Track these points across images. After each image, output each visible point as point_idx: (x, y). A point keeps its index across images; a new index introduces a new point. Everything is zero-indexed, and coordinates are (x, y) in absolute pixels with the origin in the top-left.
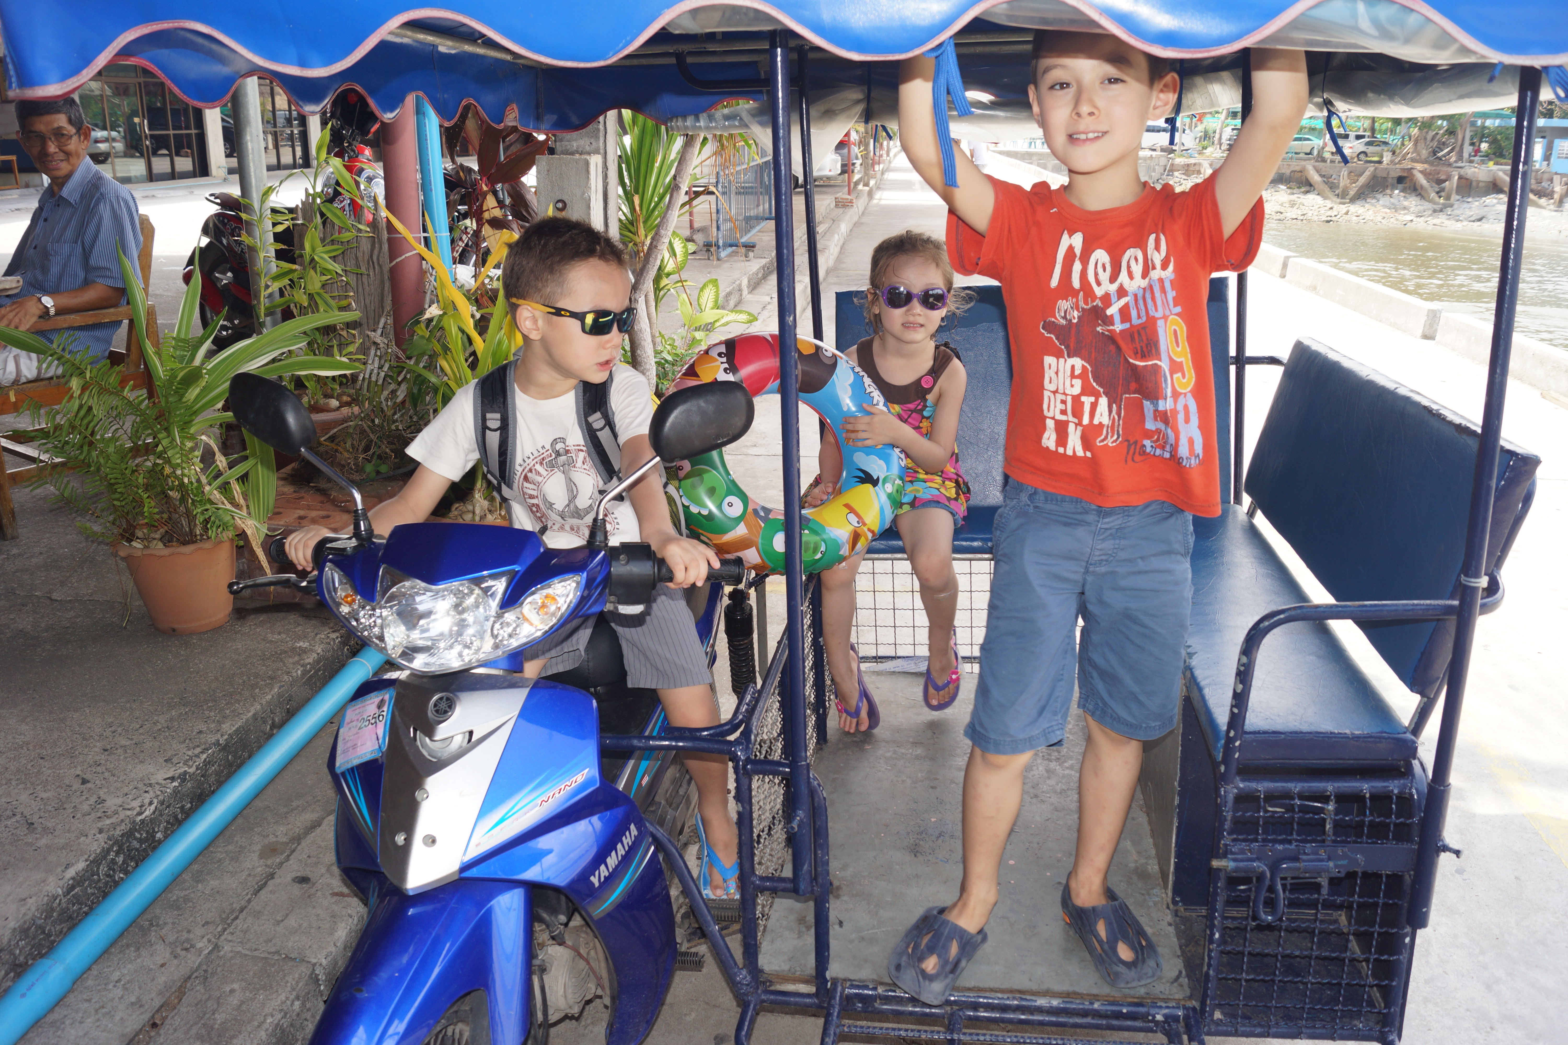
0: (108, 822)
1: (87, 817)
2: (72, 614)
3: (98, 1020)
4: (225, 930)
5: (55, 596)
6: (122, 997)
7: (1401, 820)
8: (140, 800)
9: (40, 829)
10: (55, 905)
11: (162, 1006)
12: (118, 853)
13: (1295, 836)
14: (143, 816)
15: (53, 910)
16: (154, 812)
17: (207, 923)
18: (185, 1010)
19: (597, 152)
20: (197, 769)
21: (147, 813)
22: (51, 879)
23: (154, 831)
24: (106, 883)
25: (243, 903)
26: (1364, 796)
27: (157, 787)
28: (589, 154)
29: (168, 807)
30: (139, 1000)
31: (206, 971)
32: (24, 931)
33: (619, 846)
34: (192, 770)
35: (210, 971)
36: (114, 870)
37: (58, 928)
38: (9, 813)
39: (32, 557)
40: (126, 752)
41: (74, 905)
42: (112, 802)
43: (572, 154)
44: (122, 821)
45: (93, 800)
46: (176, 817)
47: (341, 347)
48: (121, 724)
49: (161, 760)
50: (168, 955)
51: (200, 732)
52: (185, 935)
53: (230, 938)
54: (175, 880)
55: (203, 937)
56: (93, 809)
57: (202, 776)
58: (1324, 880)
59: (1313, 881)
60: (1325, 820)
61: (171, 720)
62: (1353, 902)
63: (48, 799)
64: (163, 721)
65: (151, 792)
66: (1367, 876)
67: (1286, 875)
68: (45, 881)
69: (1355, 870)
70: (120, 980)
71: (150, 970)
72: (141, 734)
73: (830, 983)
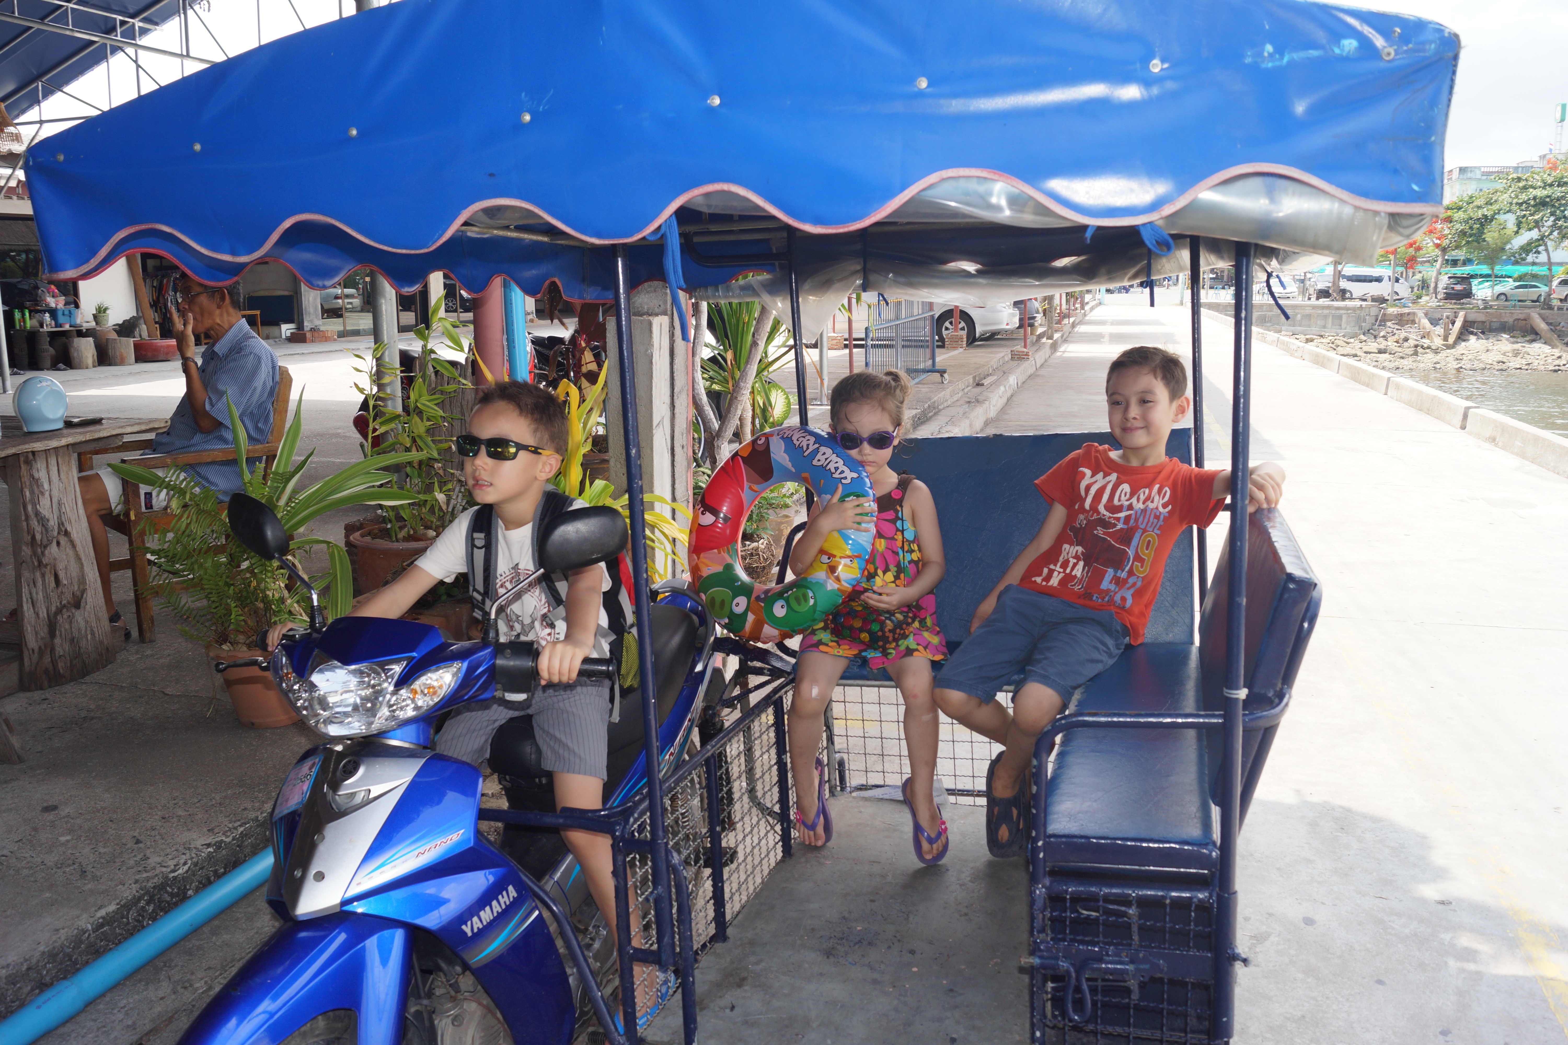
0: (145, 875)
1: (129, 871)
2: (177, 706)
3: (97, 1036)
4: (221, 974)
5: (168, 691)
6: (121, 1021)
7: (1201, 928)
8: (176, 860)
9: (90, 877)
10: (84, 938)
11: (151, 1031)
12: (148, 903)
13: (1101, 938)
14: (176, 874)
15: (81, 942)
16: (187, 872)
17: (209, 968)
18: (166, 1035)
19: (664, 313)
20: (233, 839)
21: (180, 871)
22: (85, 916)
23: (185, 886)
24: (135, 927)
25: (243, 955)
26: (1165, 903)
27: (194, 851)
28: (657, 315)
29: (202, 868)
30: (134, 1023)
31: (193, 1006)
32: (52, 955)
33: (494, 903)
34: (228, 840)
36: (143, 917)
37: (84, 958)
38: (70, 862)
39: (161, 658)
40: (179, 821)
41: (102, 941)
42: (154, 860)
43: (641, 315)
44: (156, 875)
45: (139, 857)
46: (209, 879)
48: (184, 798)
49: (205, 829)
50: (169, 991)
51: (245, 809)
52: (189, 976)
54: (195, 931)
55: (202, 979)
56: (137, 864)
57: (238, 846)
58: (1133, 984)
59: (1122, 984)
60: (1130, 924)
61: (225, 797)
62: (1163, 1009)
63: (104, 853)
64: (218, 798)
65: (188, 855)
66: (1172, 982)
67: (1094, 976)
68: (78, 917)
69: (1159, 975)
70: (125, 1007)
71: (152, 1001)
72: (198, 808)
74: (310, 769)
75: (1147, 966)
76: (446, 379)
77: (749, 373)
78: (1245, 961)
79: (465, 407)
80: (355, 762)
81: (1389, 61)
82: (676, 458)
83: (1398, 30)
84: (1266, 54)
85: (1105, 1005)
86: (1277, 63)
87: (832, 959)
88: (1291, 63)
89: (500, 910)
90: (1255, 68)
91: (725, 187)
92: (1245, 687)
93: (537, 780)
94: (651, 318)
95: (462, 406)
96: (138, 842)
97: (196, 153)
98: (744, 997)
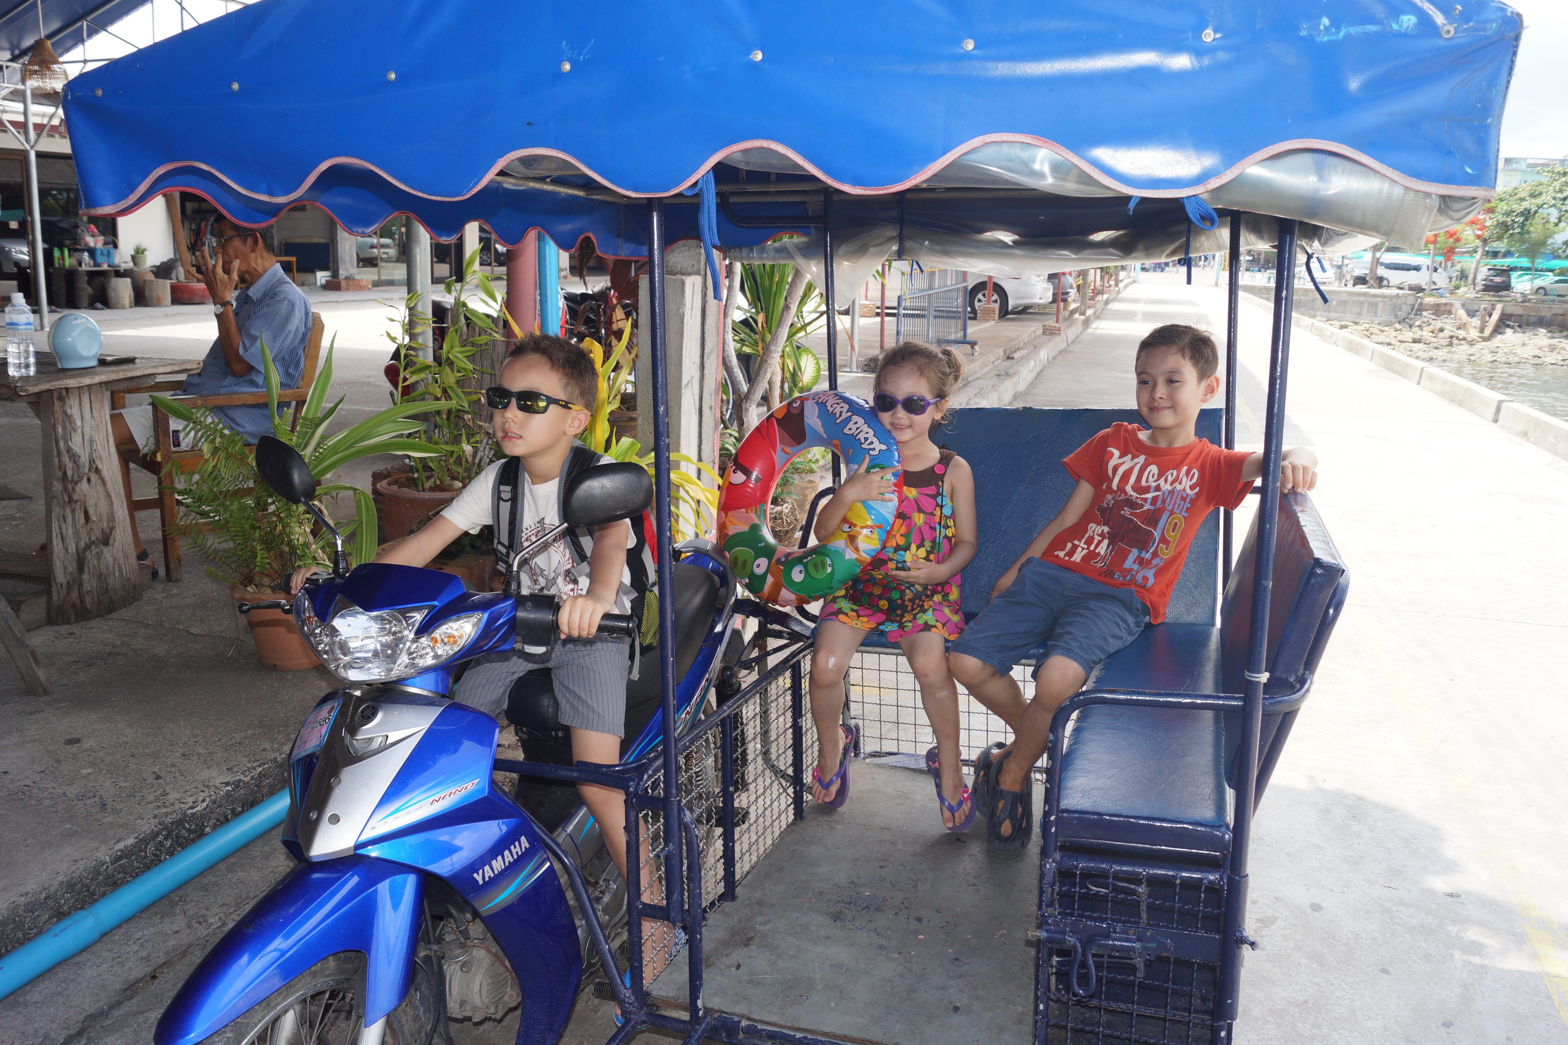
0: (164, 810)
1: (149, 805)
2: (201, 645)
3: (112, 966)
4: (235, 911)
5: (193, 630)
6: (136, 952)
7: (1210, 909)
8: (195, 797)
9: (109, 810)
11: (165, 963)
12: (166, 838)
13: (1110, 915)
14: (195, 810)
15: (99, 873)
16: (205, 809)
17: (224, 904)
18: (179, 968)
19: (698, 273)
20: (252, 779)
21: (199, 808)
22: (103, 848)
23: (203, 825)
24: (152, 861)
25: (258, 893)
26: (1174, 884)
27: (213, 788)
28: (690, 274)
29: (220, 806)
30: (149, 955)
31: (207, 941)
32: (70, 886)
33: (506, 853)
34: (246, 779)
36: (161, 851)
37: (102, 889)
38: (91, 794)
39: (186, 597)
40: (199, 758)
41: (119, 873)
42: (173, 796)
43: (674, 274)
44: (175, 811)
45: (159, 792)
46: (226, 817)
48: (205, 737)
49: (224, 768)
50: (183, 925)
51: (264, 750)
52: (203, 911)
54: (211, 867)
55: (216, 915)
56: (157, 799)
57: (256, 786)
58: (1139, 962)
59: (1128, 961)
60: (1139, 902)
61: (245, 737)
62: (1168, 988)
63: (125, 787)
64: (238, 738)
65: (206, 792)
66: (1177, 961)
67: (1101, 952)
68: (97, 849)
69: (1166, 954)
70: (140, 939)
71: (166, 934)
72: (218, 746)
73: (701, 1013)
74: (329, 712)
75: (1154, 945)
76: (477, 330)
77: (780, 337)
78: (1253, 944)
79: (495, 359)
80: (373, 708)
81: (1448, 39)
82: (704, 418)
83: (1459, 8)
84: (1322, 27)
85: (1110, 982)
86: (1333, 37)
87: (839, 923)
88: (1348, 37)
89: (512, 860)
90: (1309, 41)
91: (765, 144)
92: (1266, 671)
93: (553, 733)
94: (684, 277)
95: (492, 358)
96: (158, 777)
97: (234, 93)
98: (750, 957)
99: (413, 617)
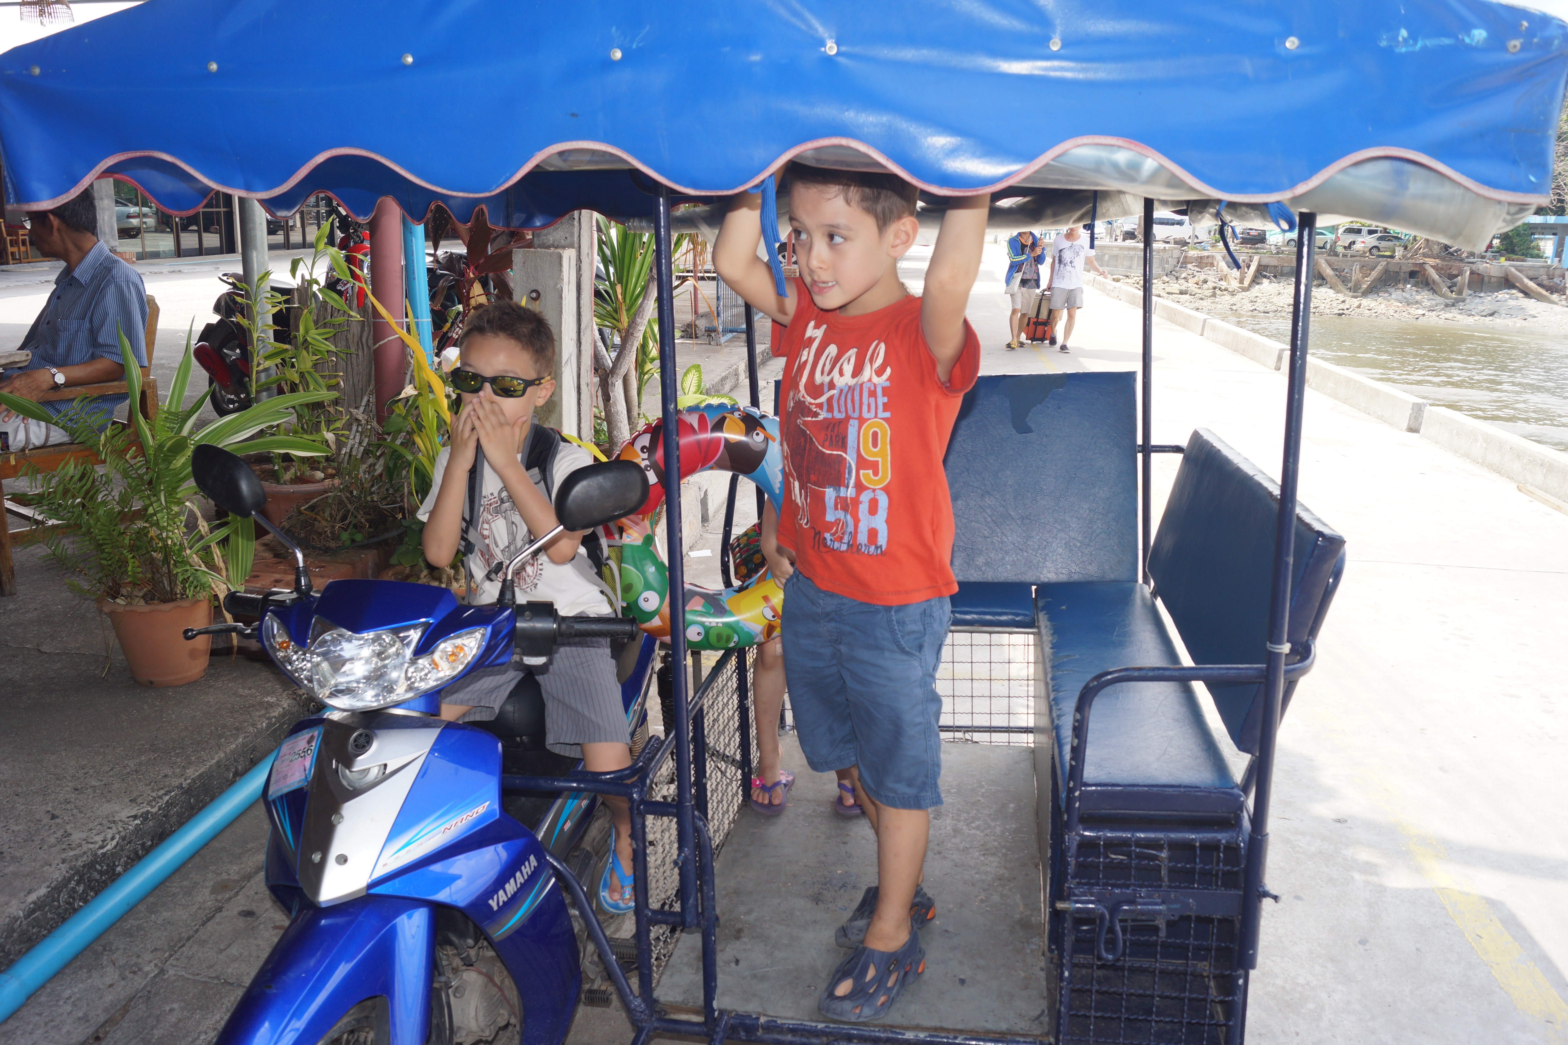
0: (72, 853)
1: (53, 849)
2: (59, 665)
3: (47, 1032)
4: (171, 956)
5: (44, 648)
6: (70, 1013)
7: (1229, 868)
8: (103, 835)
9: (8, 858)
10: (15, 926)
11: (106, 1022)
12: (78, 883)
13: (1133, 881)
14: (105, 850)
15: (13, 931)
16: (115, 847)
17: (156, 950)
18: (126, 1025)
19: (571, 246)
20: (159, 809)
21: (109, 847)
22: (14, 902)
23: (114, 863)
24: (66, 910)
25: (191, 933)
26: (1195, 846)
27: (120, 824)
28: (564, 247)
29: (129, 842)
30: (86, 1015)
31: (149, 992)
33: (518, 874)
34: (154, 810)
35: (153, 991)
36: (74, 898)
37: (17, 948)
39: (27, 612)
40: (95, 791)
41: (33, 927)
42: (77, 836)
43: (548, 247)
44: (85, 853)
45: (60, 833)
46: (136, 853)
47: (329, 423)
48: (93, 767)
49: (127, 800)
50: (116, 977)
51: (166, 776)
52: (134, 959)
53: (175, 963)
54: (131, 910)
55: (151, 962)
56: (59, 841)
57: (164, 816)
58: (1161, 923)
59: (1151, 923)
60: (1160, 866)
61: (140, 764)
62: (1189, 944)
63: (19, 831)
64: (132, 765)
65: (114, 829)
66: (1200, 920)
67: (1125, 917)
68: (7, 904)
69: (1189, 913)
70: (70, 997)
71: (99, 989)
72: (111, 776)
73: (716, 1013)
74: (309, 741)
75: (1178, 906)
77: (646, 309)
78: (1276, 898)
80: (367, 734)
81: (1514, 54)
82: (582, 396)
83: (1525, 24)
84: (1400, 39)
85: (1133, 943)
86: (1411, 49)
87: (821, 905)
88: (1424, 48)
89: (523, 881)
90: (1389, 50)
91: (844, 142)
92: (1288, 641)
94: (561, 251)
96: (54, 817)
97: (211, 74)
98: (744, 950)
99: (409, 636)
